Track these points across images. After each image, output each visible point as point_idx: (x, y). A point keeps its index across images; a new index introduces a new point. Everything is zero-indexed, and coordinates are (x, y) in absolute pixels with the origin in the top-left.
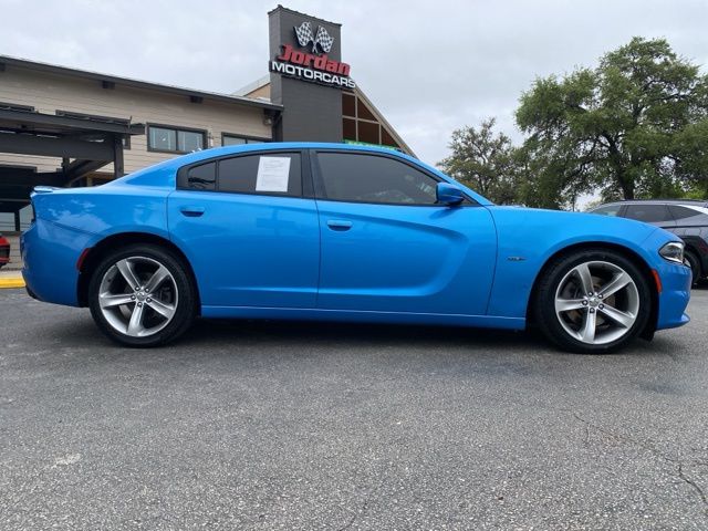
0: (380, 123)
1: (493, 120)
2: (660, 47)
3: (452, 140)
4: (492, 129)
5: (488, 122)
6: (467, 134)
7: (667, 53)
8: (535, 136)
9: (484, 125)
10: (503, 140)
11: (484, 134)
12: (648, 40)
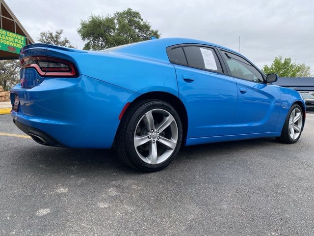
0: (15, 21)
1: (61, 31)
2: (137, 15)
3: (40, 37)
4: (61, 35)
5: (59, 31)
6: (48, 35)
7: (140, 18)
8: (88, 43)
9: (57, 33)
10: (67, 41)
11: (57, 37)
12: (134, 11)
